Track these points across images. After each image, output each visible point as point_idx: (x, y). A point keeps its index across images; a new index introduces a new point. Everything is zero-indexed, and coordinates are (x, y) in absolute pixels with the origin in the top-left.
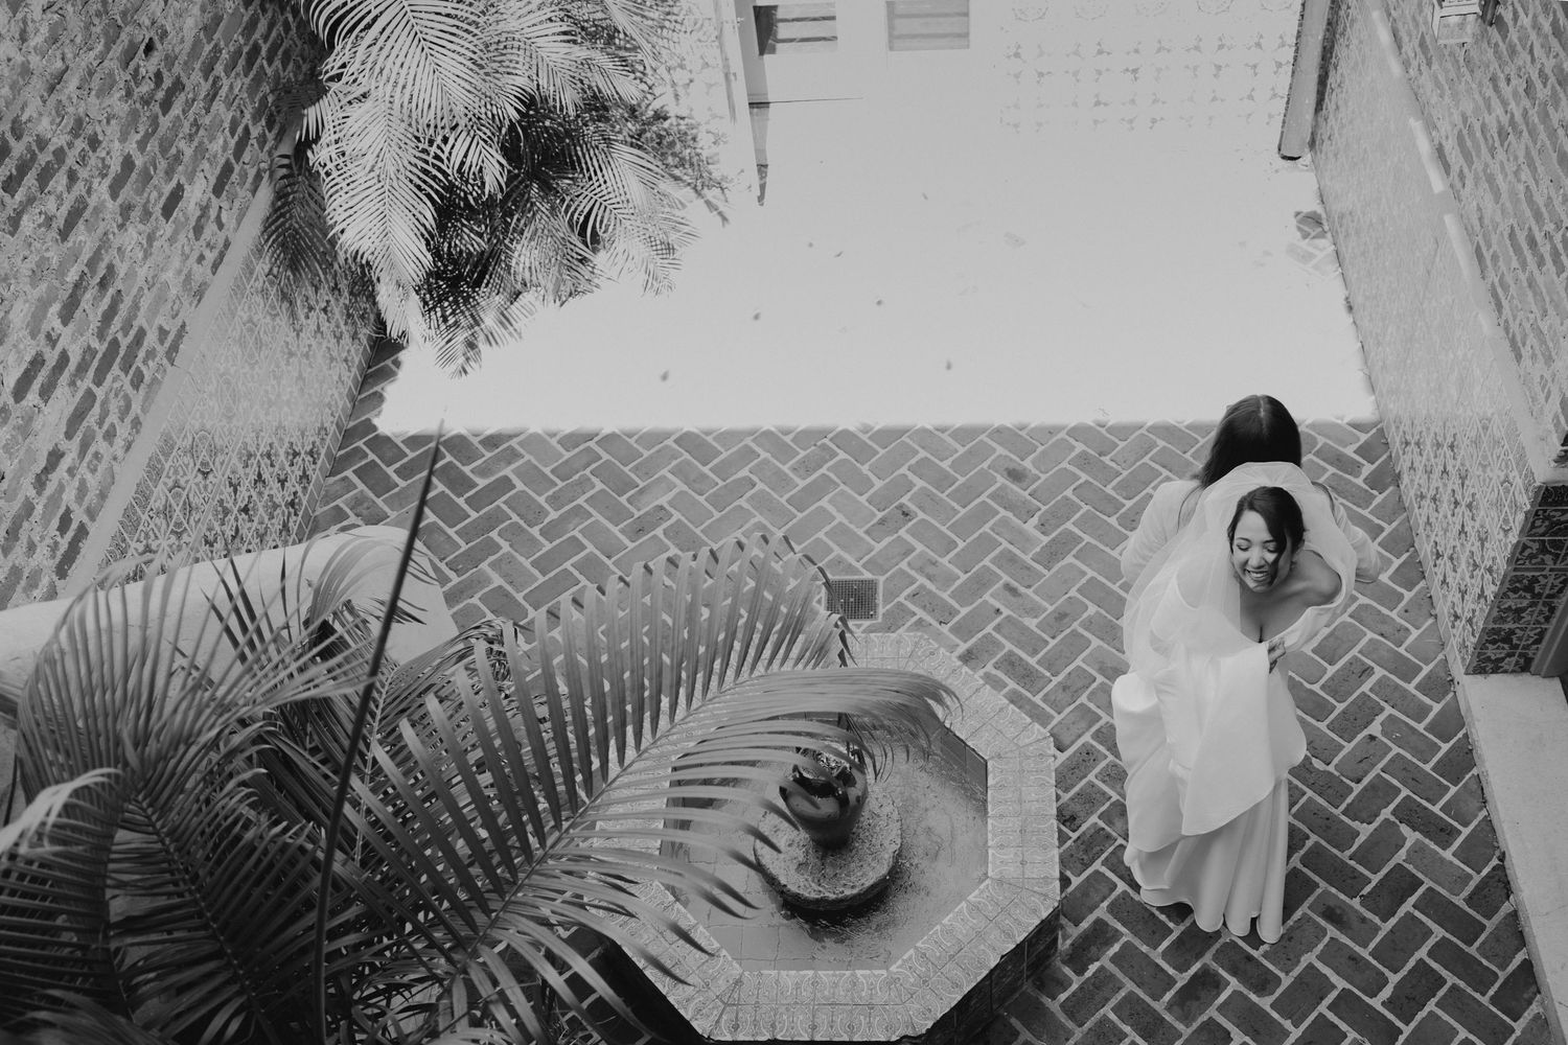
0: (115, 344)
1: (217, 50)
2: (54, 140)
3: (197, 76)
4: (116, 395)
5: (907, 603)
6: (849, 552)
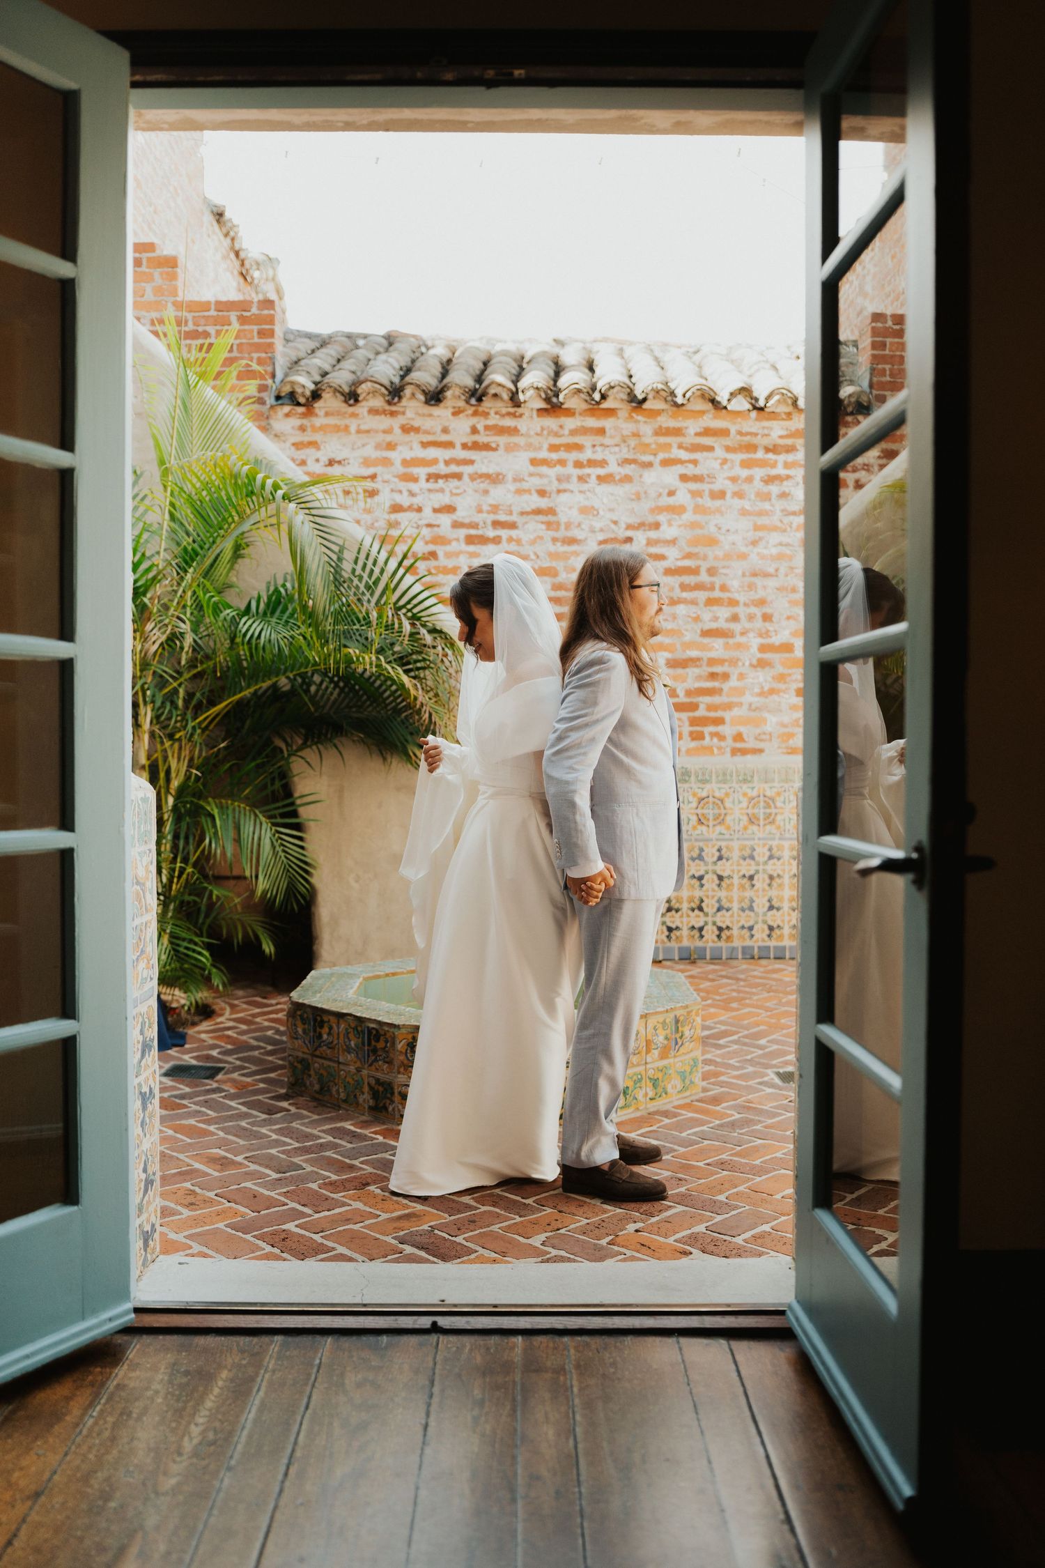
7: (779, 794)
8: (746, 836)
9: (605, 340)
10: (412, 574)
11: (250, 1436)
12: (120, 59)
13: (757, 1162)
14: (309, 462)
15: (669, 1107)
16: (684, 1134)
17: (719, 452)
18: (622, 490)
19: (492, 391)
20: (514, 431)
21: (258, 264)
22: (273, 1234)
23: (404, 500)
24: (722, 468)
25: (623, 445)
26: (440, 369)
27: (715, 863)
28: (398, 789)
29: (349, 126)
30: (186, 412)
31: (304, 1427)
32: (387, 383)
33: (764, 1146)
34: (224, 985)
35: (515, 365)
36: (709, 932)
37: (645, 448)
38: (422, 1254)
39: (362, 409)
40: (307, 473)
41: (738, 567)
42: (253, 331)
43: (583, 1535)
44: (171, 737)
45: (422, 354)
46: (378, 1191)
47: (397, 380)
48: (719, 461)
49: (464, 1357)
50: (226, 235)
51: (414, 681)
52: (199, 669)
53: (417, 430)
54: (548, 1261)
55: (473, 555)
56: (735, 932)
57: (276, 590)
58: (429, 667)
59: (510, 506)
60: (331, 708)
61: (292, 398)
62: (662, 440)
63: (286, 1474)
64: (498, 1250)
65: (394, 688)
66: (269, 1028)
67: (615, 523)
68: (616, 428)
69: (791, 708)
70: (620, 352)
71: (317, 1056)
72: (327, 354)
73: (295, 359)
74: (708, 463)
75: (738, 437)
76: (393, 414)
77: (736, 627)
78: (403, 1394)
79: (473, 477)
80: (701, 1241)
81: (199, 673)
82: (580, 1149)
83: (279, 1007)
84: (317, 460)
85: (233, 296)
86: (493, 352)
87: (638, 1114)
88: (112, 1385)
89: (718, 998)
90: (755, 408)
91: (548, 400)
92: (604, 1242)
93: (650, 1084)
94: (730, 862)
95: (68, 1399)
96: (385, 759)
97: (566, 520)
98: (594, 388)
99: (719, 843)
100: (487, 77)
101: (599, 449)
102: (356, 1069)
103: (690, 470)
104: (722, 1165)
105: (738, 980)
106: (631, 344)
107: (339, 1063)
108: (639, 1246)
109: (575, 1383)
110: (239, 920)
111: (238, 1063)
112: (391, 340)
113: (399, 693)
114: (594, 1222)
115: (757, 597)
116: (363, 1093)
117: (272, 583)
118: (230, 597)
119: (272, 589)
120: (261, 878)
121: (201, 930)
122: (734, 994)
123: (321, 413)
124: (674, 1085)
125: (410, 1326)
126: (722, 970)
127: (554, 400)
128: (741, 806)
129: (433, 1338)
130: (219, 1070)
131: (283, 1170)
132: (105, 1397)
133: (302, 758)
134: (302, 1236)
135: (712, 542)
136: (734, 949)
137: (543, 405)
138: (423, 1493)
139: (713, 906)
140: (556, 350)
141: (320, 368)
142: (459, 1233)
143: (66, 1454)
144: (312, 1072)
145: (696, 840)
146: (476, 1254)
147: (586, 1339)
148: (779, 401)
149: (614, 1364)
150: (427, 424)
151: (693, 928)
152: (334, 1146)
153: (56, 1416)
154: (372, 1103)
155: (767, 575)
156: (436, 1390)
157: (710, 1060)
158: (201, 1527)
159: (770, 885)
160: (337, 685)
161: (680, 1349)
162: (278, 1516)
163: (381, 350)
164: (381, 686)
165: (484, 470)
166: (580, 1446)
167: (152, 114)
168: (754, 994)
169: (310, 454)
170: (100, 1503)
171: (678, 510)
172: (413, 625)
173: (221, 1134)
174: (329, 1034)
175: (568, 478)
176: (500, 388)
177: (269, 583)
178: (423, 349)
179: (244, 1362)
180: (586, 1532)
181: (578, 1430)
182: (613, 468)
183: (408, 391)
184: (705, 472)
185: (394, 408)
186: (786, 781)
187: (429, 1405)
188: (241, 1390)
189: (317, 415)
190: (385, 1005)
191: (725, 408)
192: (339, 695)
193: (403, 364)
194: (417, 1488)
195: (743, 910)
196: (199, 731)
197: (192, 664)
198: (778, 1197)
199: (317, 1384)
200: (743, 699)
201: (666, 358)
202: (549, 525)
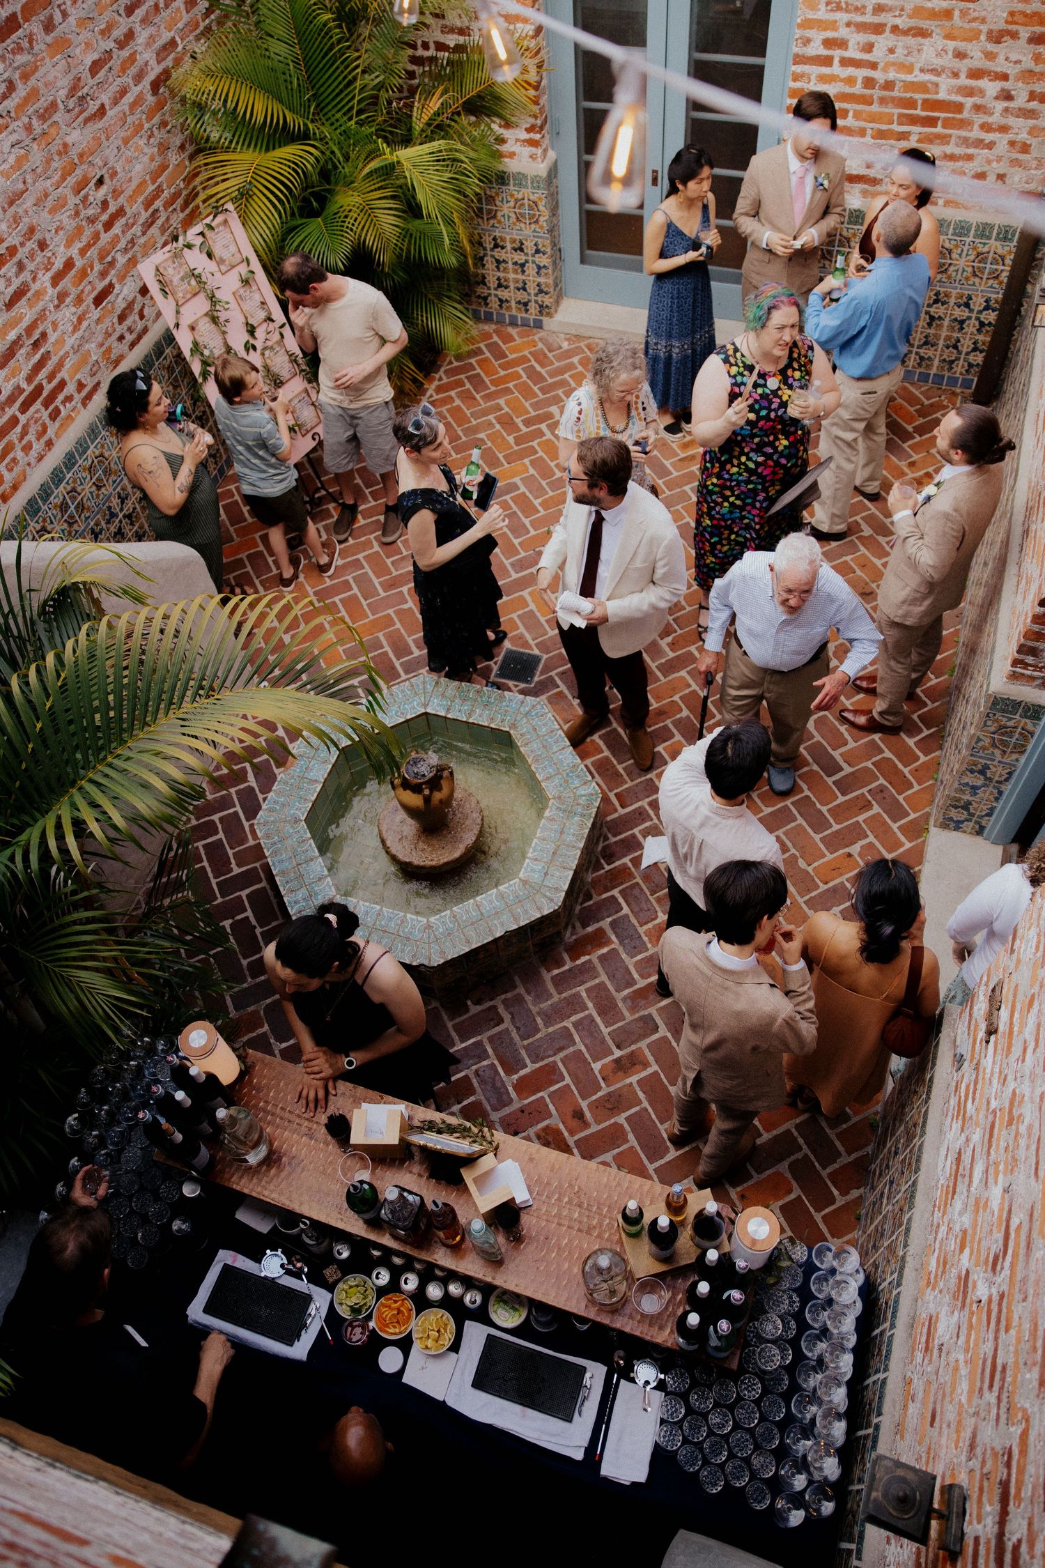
0: (39, 388)
1: (159, 190)
2: (10, 239)
3: (138, 206)
4: (36, 422)
5: (557, 679)
6: (530, 632)
77: (26, 276)
115: (25, 228)
155: (20, 195)
200: (66, 348)
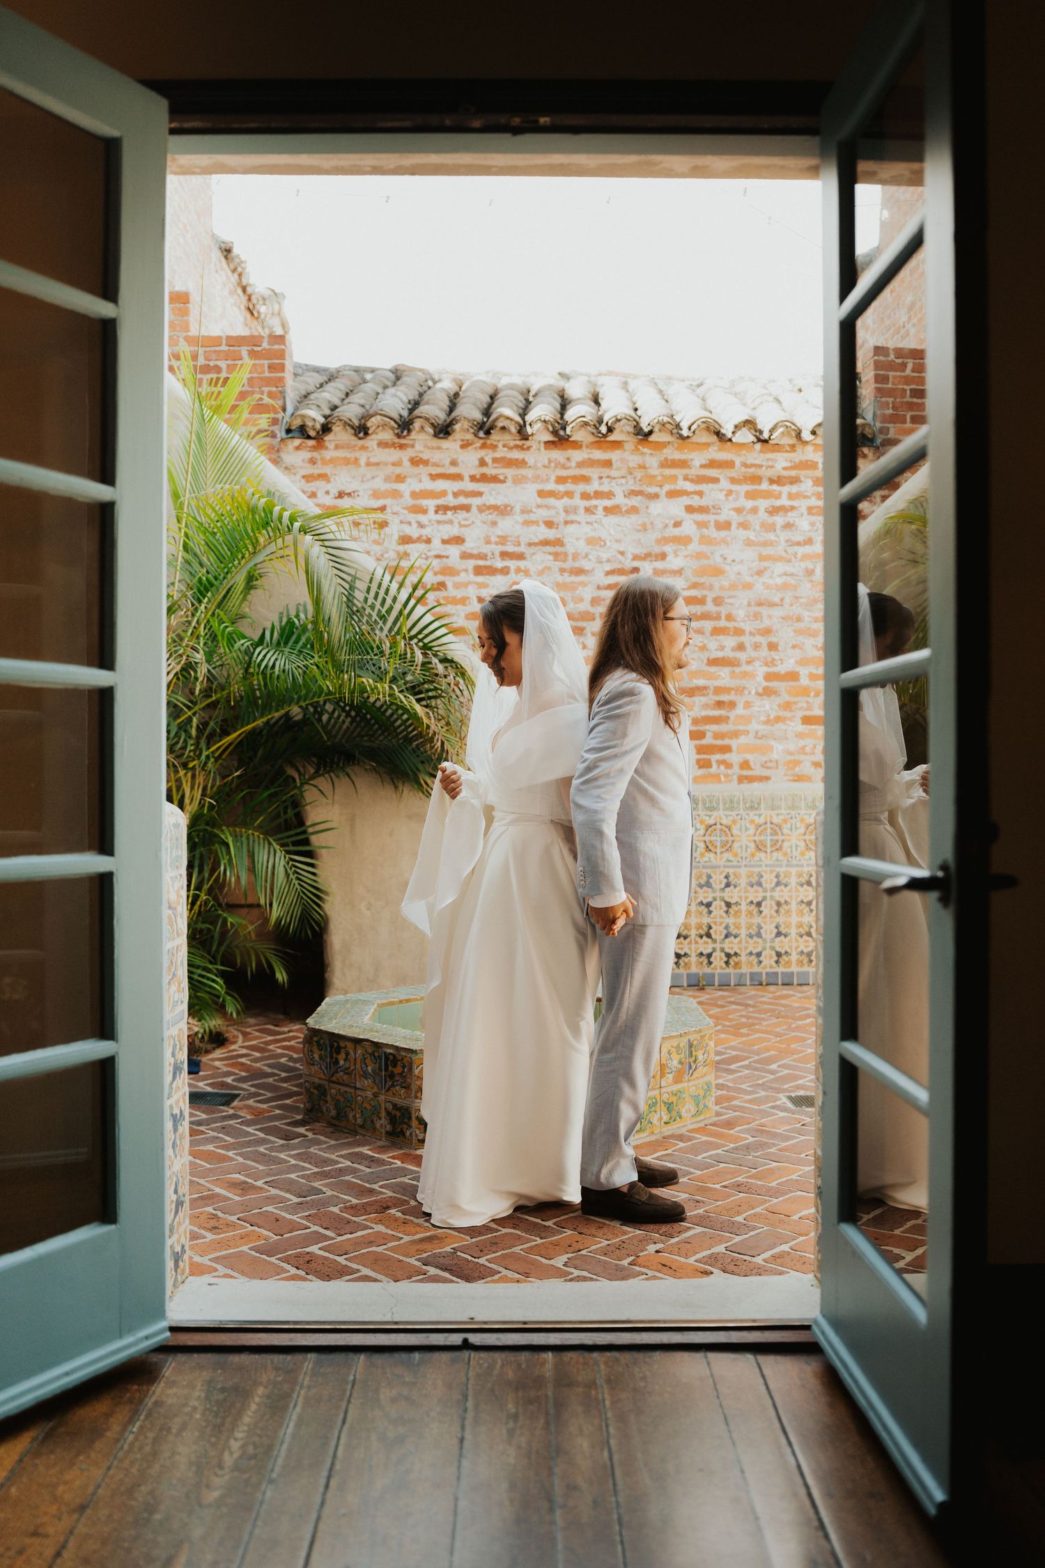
7: (785, 821)
8: (752, 863)
9: (610, 373)
10: (422, 605)
11: (290, 1450)
12: (159, 107)
13: (773, 1184)
14: (319, 494)
15: (683, 1131)
16: (699, 1158)
17: (724, 484)
18: (629, 522)
19: (500, 424)
20: (521, 463)
21: (264, 299)
22: (298, 1256)
23: (414, 532)
24: (727, 499)
25: (629, 477)
26: (448, 403)
27: (723, 890)
28: (410, 817)
29: (377, 170)
30: (201, 446)
31: (342, 1441)
32: (396, 417)
33: (779, 1168)
34: (238, 1013)
35: (522, 399)
36: (718, 959)
37: (651, 479)
38: (447, 1275)
39: (371, 442)
40: (318, 505)
41: (743, 597)
42: (263, 365)
43: (622, 1542)
44: (185, 766)
45: (429, 388)
46: (399, 1214)
47: (405, 413)
48: (724, 493)
49: (496, 1372)
50: (234, 271)
51: (427, 710)
52: (214, 698)
53: (426, 463)
54: (571, 1280)
55: (482, 586)
56: (743, 958)
57: (290, 622)
58: (440, 696)
59: (518, 537)
60: (343, 737)
61: (303, 431)
62: (668, 472)
63: (327, 1486)
64: (520, 1271)
65: (405, 717)
66: (282, 1055)
67: (622, 553)
68: (622, 460)
69: (796, 736)
70: (625, 385)
71: (333, 1082)
72: (336, 388)
73: (304, 393)
74: (713, 494)
75: (743, 469)
76: (402, 447)
77: (742, 656)
78: (438, 1409)
79: (481, 509)
80: (721, 1261)
81: (213, 702)
82: (599, 1172)
83: (291, 1034)
84: (327, 493)
85: (240, 330)
86: (499, 386)
87: (653, 1138)
88: (150, 1402)
89: (727, 1023)
90: (759, 440)
91: (555, 433)
92: (625, 1262)
93: (664, 1109)
94: (738, 889)
95: (108, 1416)
96: (396, 788)
97: (573, 551)
98: (600, 421)
99: (727, 870)
100: (513, 124)
101: (605, 481)
102: (373, 1094)
103: (695, 501)
104: (739, 1187)
105: (747, 1005)
106: (635, 377)
107: (356, 1088)
108: (660, 1266)
109: (607, 1396)
110: (252, 947)
111: (253, 1090)
112: (399, 373)
113: (410, 722)
114: (615, 1243)
115: (762, 626)
116: (380, 1118)
117: (285, 614)
118: (243, 627)
119: (285, 620)
120: (275, 905)
121: (214, 957)
122: (744, 1020)
123: (331, 446)
124: (687, 1109)
125: (442, 1343)
126: (730, 997)
127: (562, 433)
128: (748, 833)
129: (466, 1354)
130: (235, 1096)
131: (304, 1194)
132: (144, 1413)
133: (316, 786)
134: (326, 1258)
135: (718, 572)
136: (741, 975)
137: (550, 438)
138: (462, 1504)
139: (721, 932)
140: (561, 383)
141: (329, 402)
142: (481, 1254)
143: (109, 1469)
144: (329, 1098)
145: (704, 867)
146: (499, 1275)
147: (616, 1354)
148: (783, 433)
149: (644, 1378)
150: (436, 456)
151: (701, 954)
152: (354, 1171)
153: (97, 1432)
154: (389, 1128)
155: (772, 605)
156: (470, 1404)
157: (723, 1085)
158: (246, 1537)
159: (777, 911)
160: (348, 714)
161: (708, 1364)
162: (321, 1526)
163: (389, 384)
164: (392, 715)
165: (492, 501)
166: (616, 1457)
167: (185, 160)
168: (763, 1019)
169: (320, 486)
170: (145, 1515)
171: (684, 541)
172: (425, 655)
173: (240, 1159)
174: (346, 1060)
175: (575, 510)
176: (508, 421)
177: (282, 613)
178: (430, 383)
179: (279, 1379)
180: (626, 1539)
181: (612, 1442)
182: (619, 499)
183: (417, 424)
184: (710, 504)
185: (403, 441)
186: (793, 808)
187: (463, 1419)
188: (278, 1406)
189: (327, 448)
190: (402, 1031)
191: (730, 440)
192: (351, 723)
193: (411, 398)
194: (456, 1499)
195: (751, 936)
196: (212, 760)
197: (207, 692)
198: (796, 1217)
199: (352, 1400)
200: (749, 728)
201: (670, 391)
202: (556, 556)
